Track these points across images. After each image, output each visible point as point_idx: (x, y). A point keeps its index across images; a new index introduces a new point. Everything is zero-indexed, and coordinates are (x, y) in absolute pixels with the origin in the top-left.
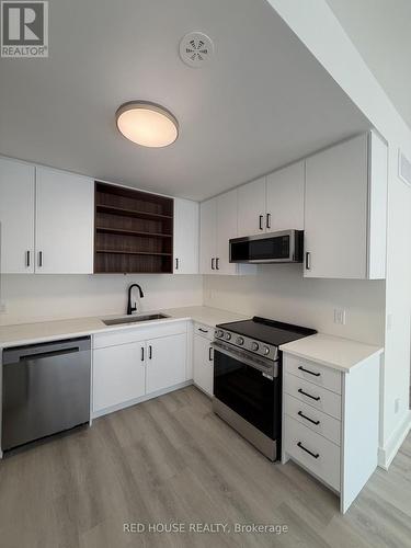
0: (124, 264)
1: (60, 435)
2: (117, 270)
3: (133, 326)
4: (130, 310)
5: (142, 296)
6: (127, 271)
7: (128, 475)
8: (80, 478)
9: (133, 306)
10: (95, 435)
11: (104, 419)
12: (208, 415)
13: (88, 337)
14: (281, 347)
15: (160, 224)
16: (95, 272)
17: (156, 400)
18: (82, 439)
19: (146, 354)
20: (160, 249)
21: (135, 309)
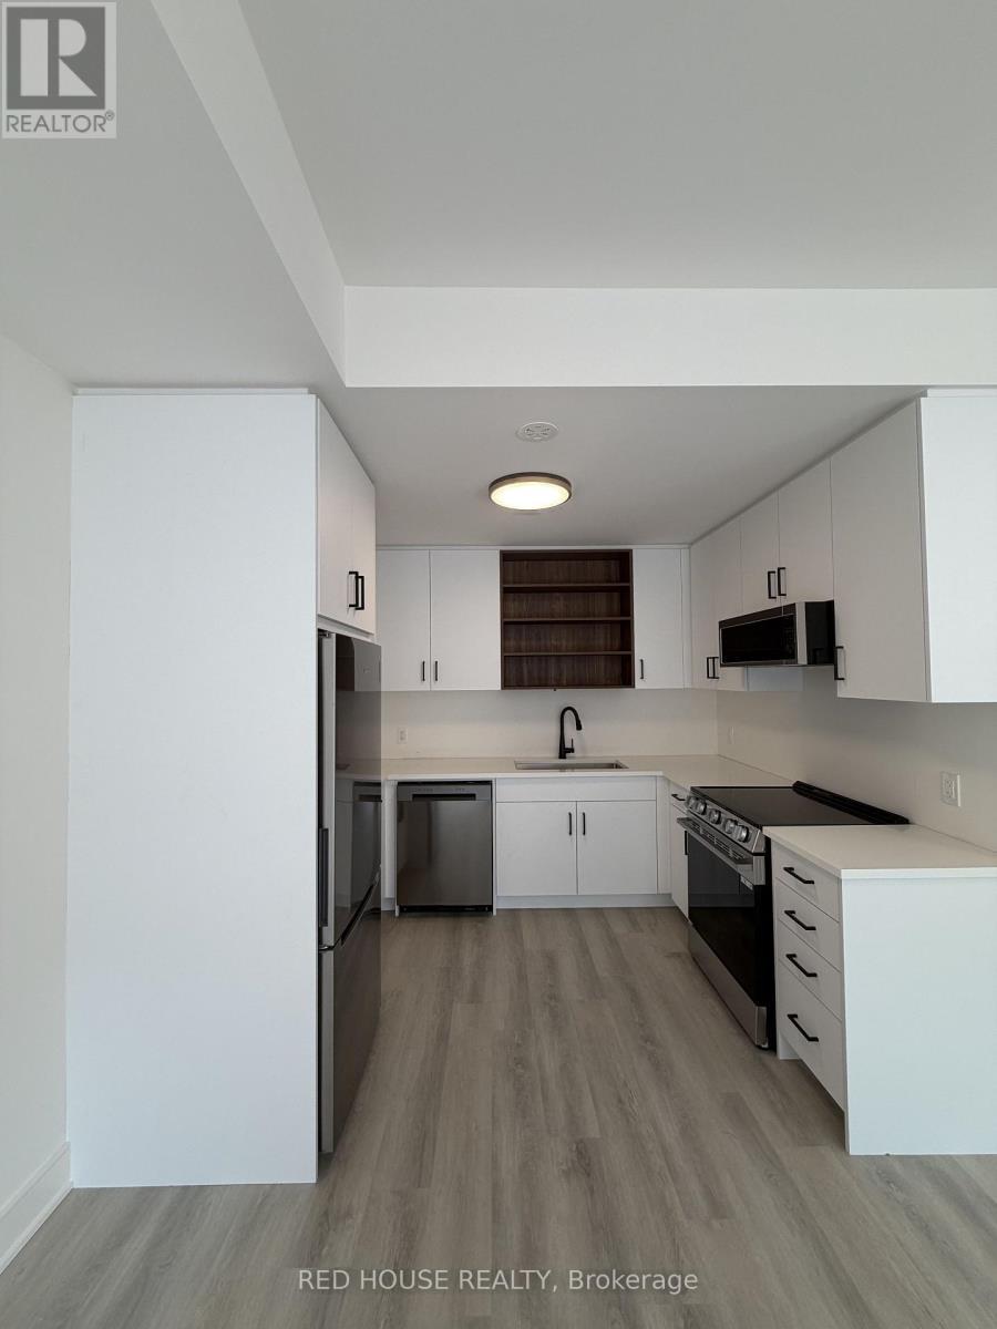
0: (553, 673)
1: (456, 911)
2: (541, 683)
3: (567, 774)
4: (564, 751)
5: (579, 727)
6: (558, 685)
7: (522, 978)
8: (468, 959)
9: (568, 745)
10: (496, 927)
11: (513, 913)
12: (679, 955)
13: (488, 783)
14: (768, 831)
15: (616, 595)
16: (502, 688)
17: (598, 913)
18: (480, 925)
19: (577, 825)
20: (617, 643)
21: (572, 750)
